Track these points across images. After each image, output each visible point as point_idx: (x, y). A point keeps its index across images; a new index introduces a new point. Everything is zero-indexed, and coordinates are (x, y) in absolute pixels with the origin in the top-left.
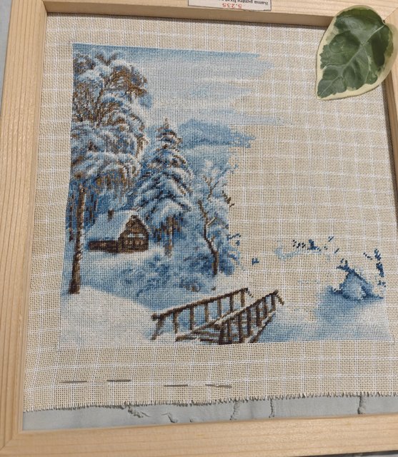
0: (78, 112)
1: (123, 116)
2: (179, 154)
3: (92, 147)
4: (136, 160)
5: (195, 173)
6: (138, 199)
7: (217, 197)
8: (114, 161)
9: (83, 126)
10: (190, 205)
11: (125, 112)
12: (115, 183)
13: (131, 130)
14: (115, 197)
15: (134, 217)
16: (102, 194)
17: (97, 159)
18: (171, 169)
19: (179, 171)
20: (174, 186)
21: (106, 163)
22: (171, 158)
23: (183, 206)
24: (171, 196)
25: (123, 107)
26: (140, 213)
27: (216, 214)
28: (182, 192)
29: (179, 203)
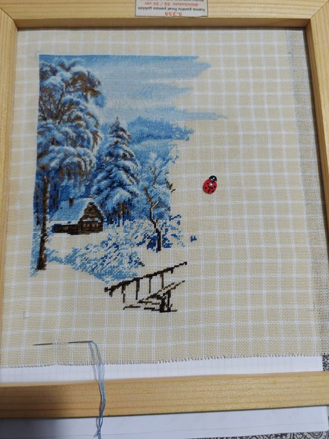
0: (43, 113)
1: (80, 114)
2: (128, 149)
3: (54, 142)
4: (92, 154)
5: (142, 164)
6: (94, 188)
7: (160, 184)
8: (74, 155)
9: (47, 124)
10: (138, 192)
11: (82, 110)
12: (75, 174)
13: (87, 127)
14: (75, 186)
15: (91, 204)
16: (64, 184)
17: (58, 152)
18: (122, 162)
19: (128, 163)
20: (123, 176)
21: (66, 156)
22: (121, 152)
23: (131, 193)
24: (122, 185)
25: (81, 106)
26: (96, 201)
27: (160, 199)
28: (131, 181)
29: (128, 191)
